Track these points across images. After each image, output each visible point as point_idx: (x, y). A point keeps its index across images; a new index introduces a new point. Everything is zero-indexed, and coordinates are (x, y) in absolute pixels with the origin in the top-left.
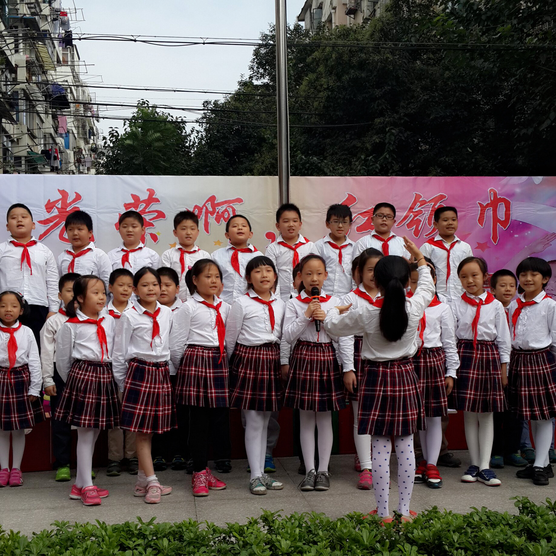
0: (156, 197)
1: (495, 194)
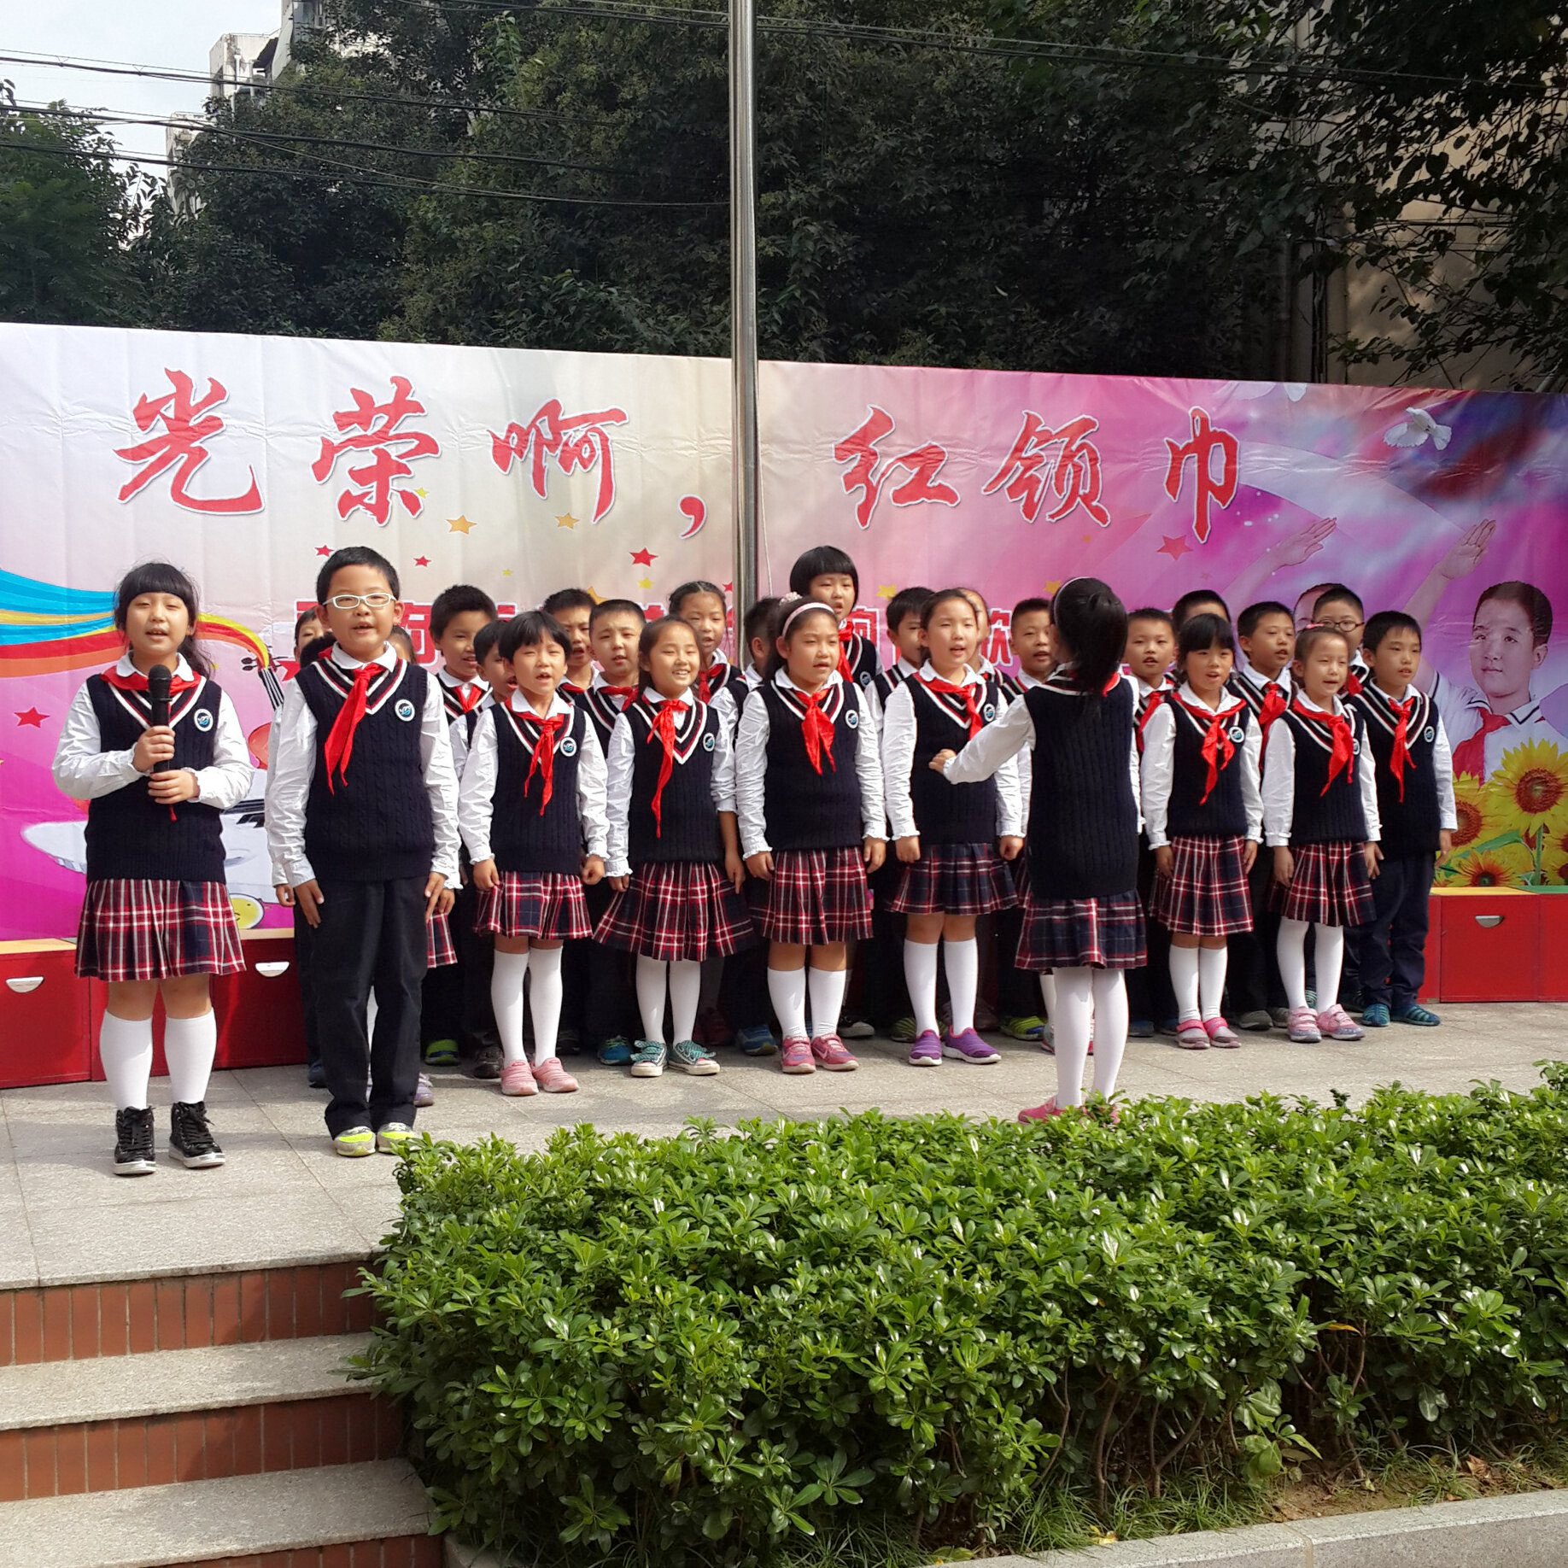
0: (414, 399)
1: (1204, 421)
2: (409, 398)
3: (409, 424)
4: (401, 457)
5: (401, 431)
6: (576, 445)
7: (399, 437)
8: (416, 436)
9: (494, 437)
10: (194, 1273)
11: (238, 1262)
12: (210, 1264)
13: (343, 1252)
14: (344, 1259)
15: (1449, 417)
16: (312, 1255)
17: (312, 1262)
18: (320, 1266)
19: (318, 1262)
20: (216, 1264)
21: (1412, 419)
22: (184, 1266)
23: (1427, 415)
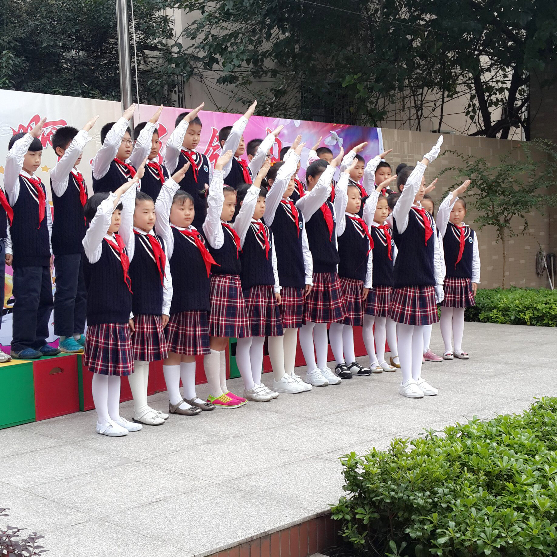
6: (47, 135)
9: (14, 131)
10: (255, 538)
11: (270, 529)
12: (260, 532)
13: (306, 515)
14: (308, 519)
15: (342, 135)
16: (296, 519)
17: (297, 523)
18: (299, 525)
19: (299, 523)
20: (262, 532)
21: (332, 135)
22: (250, 536)
23: (336, 134)
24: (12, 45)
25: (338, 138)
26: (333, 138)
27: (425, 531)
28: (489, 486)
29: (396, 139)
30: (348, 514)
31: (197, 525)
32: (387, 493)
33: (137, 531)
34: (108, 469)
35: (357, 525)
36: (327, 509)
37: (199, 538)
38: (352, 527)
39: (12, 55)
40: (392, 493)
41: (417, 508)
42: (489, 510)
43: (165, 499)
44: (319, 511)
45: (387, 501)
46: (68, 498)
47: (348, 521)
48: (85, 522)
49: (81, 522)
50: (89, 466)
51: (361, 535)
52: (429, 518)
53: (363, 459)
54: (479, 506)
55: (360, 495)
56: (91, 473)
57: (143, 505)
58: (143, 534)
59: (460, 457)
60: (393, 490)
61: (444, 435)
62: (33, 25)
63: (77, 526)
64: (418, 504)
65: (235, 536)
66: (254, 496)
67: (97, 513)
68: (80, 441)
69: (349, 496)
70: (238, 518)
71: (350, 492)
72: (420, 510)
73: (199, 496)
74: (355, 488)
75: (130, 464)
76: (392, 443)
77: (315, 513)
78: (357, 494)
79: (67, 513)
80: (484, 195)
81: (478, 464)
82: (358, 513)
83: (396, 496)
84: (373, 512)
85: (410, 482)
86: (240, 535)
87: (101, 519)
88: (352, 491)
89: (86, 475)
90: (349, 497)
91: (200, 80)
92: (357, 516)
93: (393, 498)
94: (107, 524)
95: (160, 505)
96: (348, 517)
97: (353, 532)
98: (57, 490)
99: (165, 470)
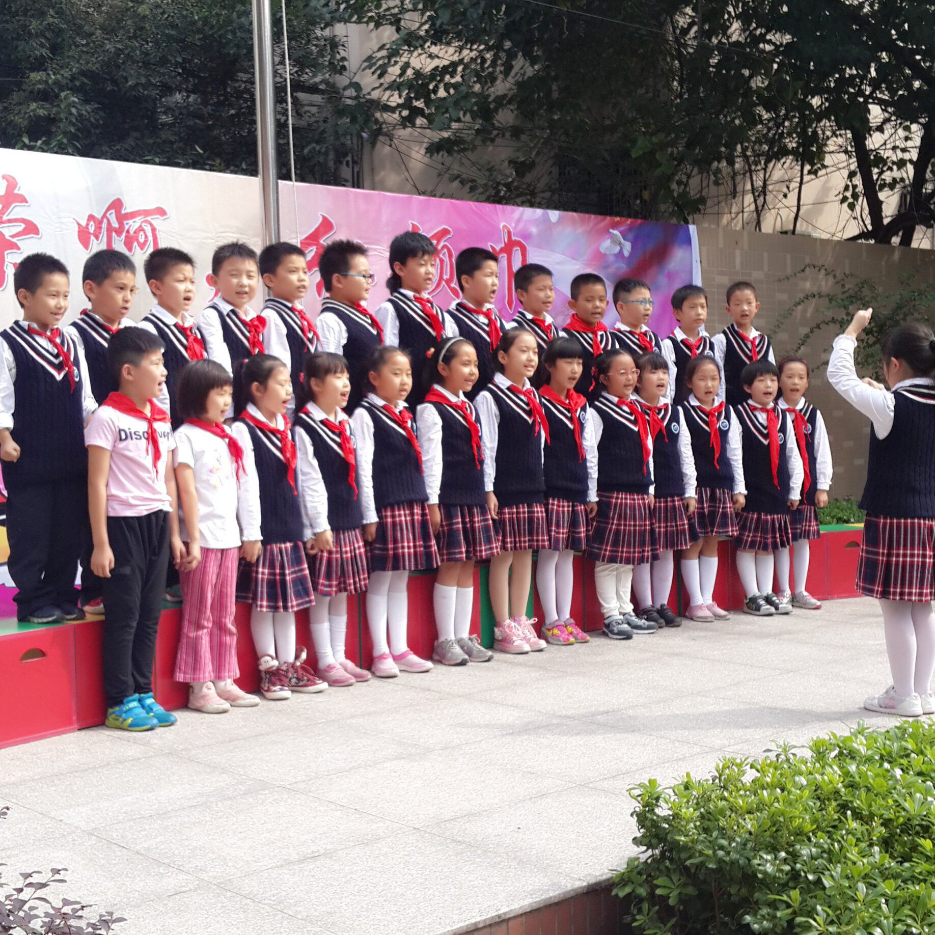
0: (20, 192)
1: (509, 232)
2: (16, 191)
3: (17, 211)
4: (13, 236)
5: (11, 217)
6: (135, 232)
7: (10, 221)
8: (23, 221)
9: (79, 224)
10: (481, 925)
11: (507, 910)
12: (489, 916)
13: (569, 887)
14: (572, 894)
15: (630, 236)
16: (551, 894)
17: (554, 901)
18: (557, 904)
19: (556, 900)
20: (494, 914)
21: (612, 237)
22: (473, 921)
23: (619, 235)
24: (77, 83)
25: (622, 241)
26: (615, 241)
27: (777, 920)
28: (887, 844)
29: (721, 245)
30: (641, 885)
31: (381, 899)
32: (710, 852)
33: (279, 908)
34: (230, 798)
35: (657, 908)
36: (604, 877)
37: (386, 922)
38: (649, 910)
39: (76, 100)
40: (721, 853)
41: (763, 879)
42: (887, 887)
43: (327, 854)
44: (593, 881)
45: (710, 866)
46: (163, 847)
47: (641, 900)
48: (190, 890)
49: (184, 889)
50: (199, 794)
51: (665, 925)
52: (785, 898)
53: (670, 792)
54: (872, 878)
55: (663, 853)
56: (202, 805)
57: (289, 863)
58: (291, 913)
59: (837, 792)
60: (722, 848)
61: (808, 754)
62: (113, 50)
63: (177, 897)
64: (765, 873)
65: (447, 921)
66: (479, 852)
67: (211, 874)
68: (182, 750)
69: (643, 854)
70: (453, 890)
71: (645, 848)
72: (767, 883)
73: (385, 850)
74: (654, 841)
75: (267, 792)
76: (718, 766)
77: (585, 884)
78: (657, 852)
79: (161, 874)
80: (870, 342)
81: (870, 806)
82: (658, 887)
83: (727, 859)
84: (685, 885)
85: (750, 833)
86: (456, 918)
87: (218, 885)
88: (650, 846)
89: (193, 809)
90: (643, 857)
91: (388, 142)
92: (658, 892)
93: (720, 861)
94: (229, 894)
95: (318, 863)
96: (642, 892)
97: (651, 919)
98: (143, 833)
99: (326, 803)
